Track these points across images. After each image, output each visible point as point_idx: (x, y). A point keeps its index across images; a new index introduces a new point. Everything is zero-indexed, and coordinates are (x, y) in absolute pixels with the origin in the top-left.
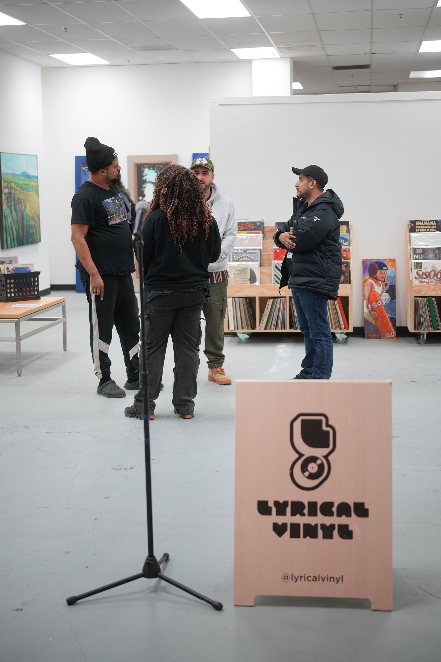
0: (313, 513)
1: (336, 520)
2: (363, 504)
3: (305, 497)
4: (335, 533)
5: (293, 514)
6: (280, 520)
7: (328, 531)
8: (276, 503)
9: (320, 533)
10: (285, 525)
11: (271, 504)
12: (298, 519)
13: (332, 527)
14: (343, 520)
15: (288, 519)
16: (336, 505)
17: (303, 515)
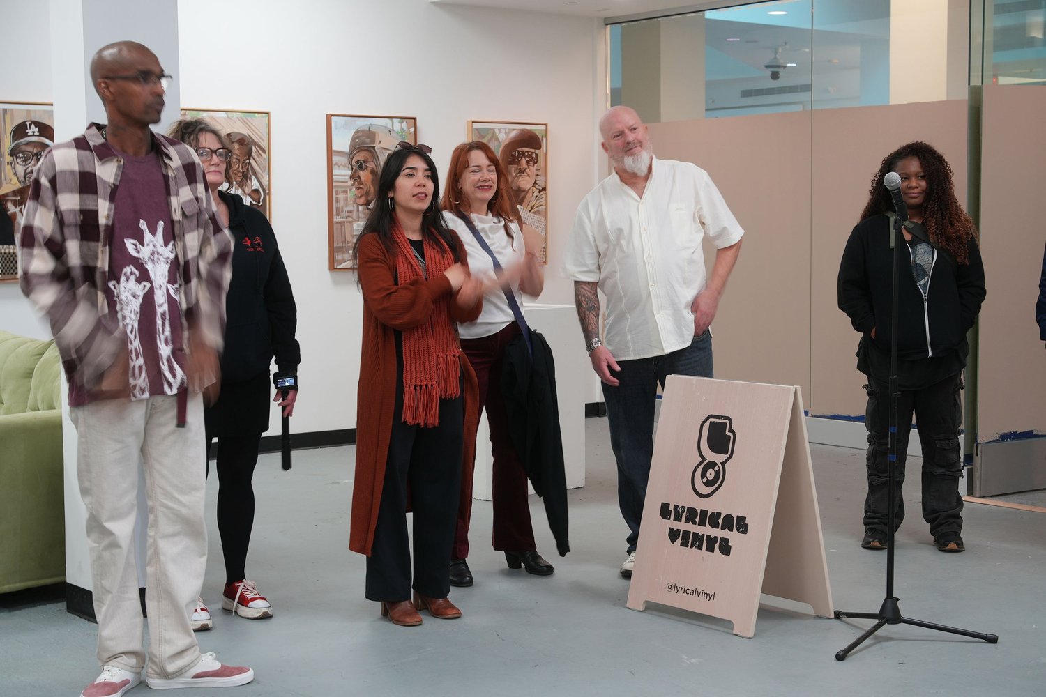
0: (702, 523)
1: (719, 533)
2: (744, 518)
3: (699, 504)
4: (717, 546)
5: (687, 521)
6: (677, 526)
7: (712, 543)
8: (676, 507)
9: (705, 544)
10: (678, 531)
11: (671, 508)
12: (691, 528)
13: (716, 538)
14: (724, 534)
15: (682, 526)
16: (722, 517)
17: (694, 523)
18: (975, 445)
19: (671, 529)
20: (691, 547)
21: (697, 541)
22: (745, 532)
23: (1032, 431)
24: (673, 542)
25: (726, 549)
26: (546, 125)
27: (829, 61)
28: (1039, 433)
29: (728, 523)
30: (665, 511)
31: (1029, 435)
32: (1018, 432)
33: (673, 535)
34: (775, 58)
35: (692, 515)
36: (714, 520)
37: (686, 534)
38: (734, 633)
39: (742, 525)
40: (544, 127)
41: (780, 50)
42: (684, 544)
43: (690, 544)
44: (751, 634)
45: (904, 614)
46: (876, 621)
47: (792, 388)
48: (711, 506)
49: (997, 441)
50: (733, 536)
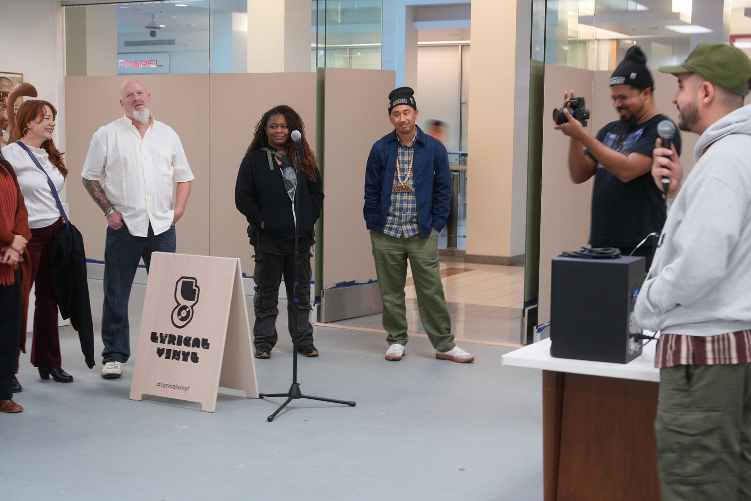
0: (179, 344)
1: (190, 349)
2: (207, 340)
3: (177, 332)
4: (189, 358)
5: (169, 343)
6: (162, 346)
7: (186, 356)
8: (161, 334)
9: (181, 356)
10: (163, 349)
11: (158, 335)
12: (172, 347)
13: (188, 353)
14: (195, 350)
15: (166, 346)
16: (192, 339)
17: (174, 344)
18: (322, 290)
19: (158, 349)
20: (173, 359)
21: (176, 354)
22: (207, 348)
23: (354, 281)
24: (160, 356)
25: (195, 359)
26: (22, 74)
27: (189, 25)
28: (358, 282)
29: (196, 343)
30: (154, 338)
31: (352, 283)
32: (346, 282)
33: (160, 352)
34: (153, 22)
35: (172, 339)
36: (187, 342)
37: (169, 351)
38: (203, 410)
39: (205, 344)
40: (20, 76)
41: (156, 16)
42: (168, 357)
43: (171, 357)
44: (213, 410)
45: (303, 393)
46: (287, 398)
47: (235, 259)
48: (184, 333)
49: (334, 287)
50: (200, 351)
